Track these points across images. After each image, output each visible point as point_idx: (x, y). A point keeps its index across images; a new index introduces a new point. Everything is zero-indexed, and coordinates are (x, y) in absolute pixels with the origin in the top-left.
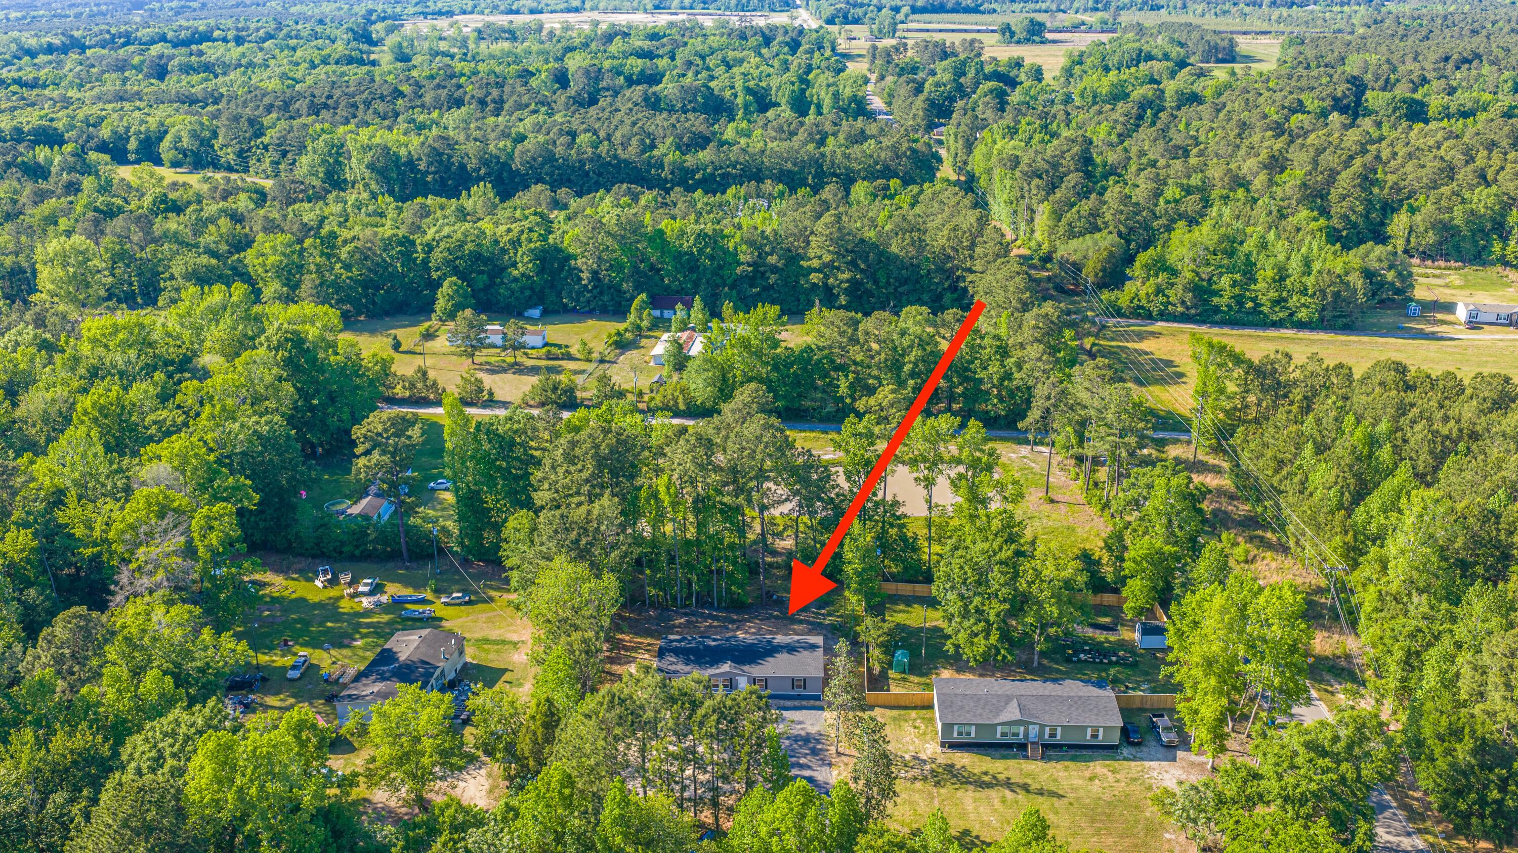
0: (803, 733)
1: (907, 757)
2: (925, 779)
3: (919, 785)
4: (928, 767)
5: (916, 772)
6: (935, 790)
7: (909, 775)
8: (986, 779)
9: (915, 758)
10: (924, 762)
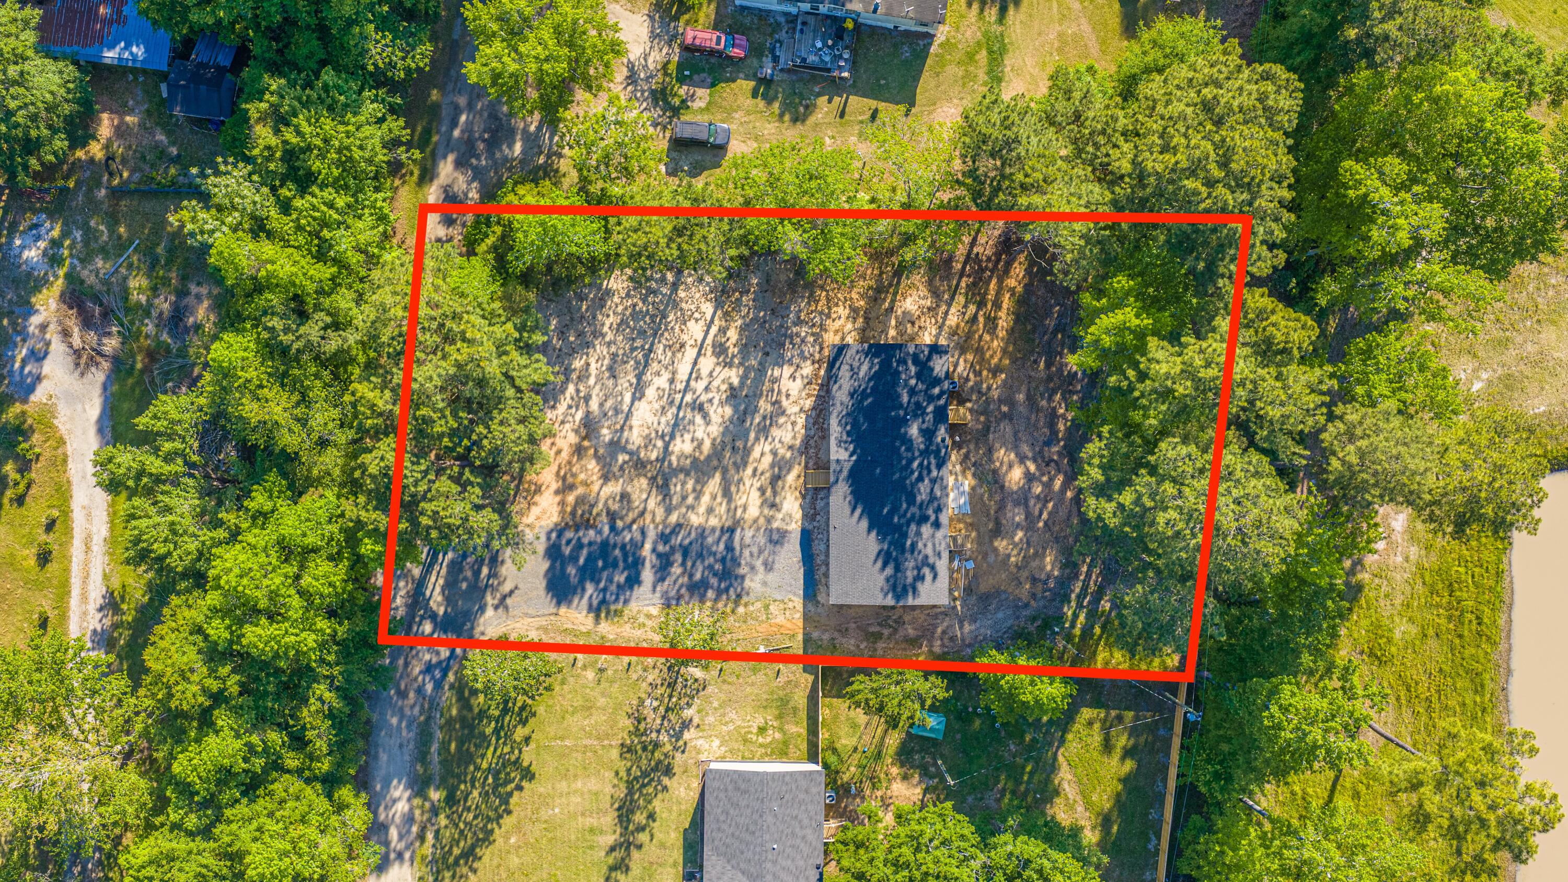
0: (744, 570)
1: (688, 713)
2: (637, 732)
3: (628, 723)
4: (664, 738)
5: (653, 719)
6: (616, 742)
7: (647, 712)
8: (639, 818)
9: (686, 725)
10: (678, 736)
